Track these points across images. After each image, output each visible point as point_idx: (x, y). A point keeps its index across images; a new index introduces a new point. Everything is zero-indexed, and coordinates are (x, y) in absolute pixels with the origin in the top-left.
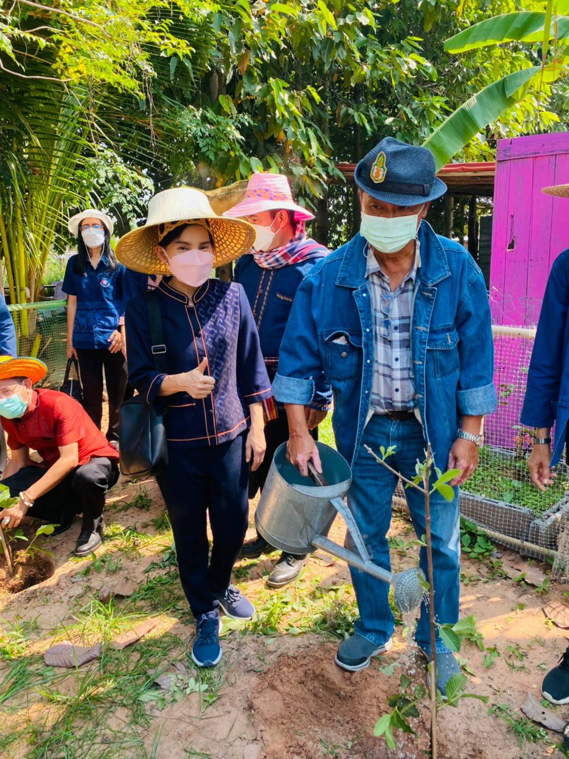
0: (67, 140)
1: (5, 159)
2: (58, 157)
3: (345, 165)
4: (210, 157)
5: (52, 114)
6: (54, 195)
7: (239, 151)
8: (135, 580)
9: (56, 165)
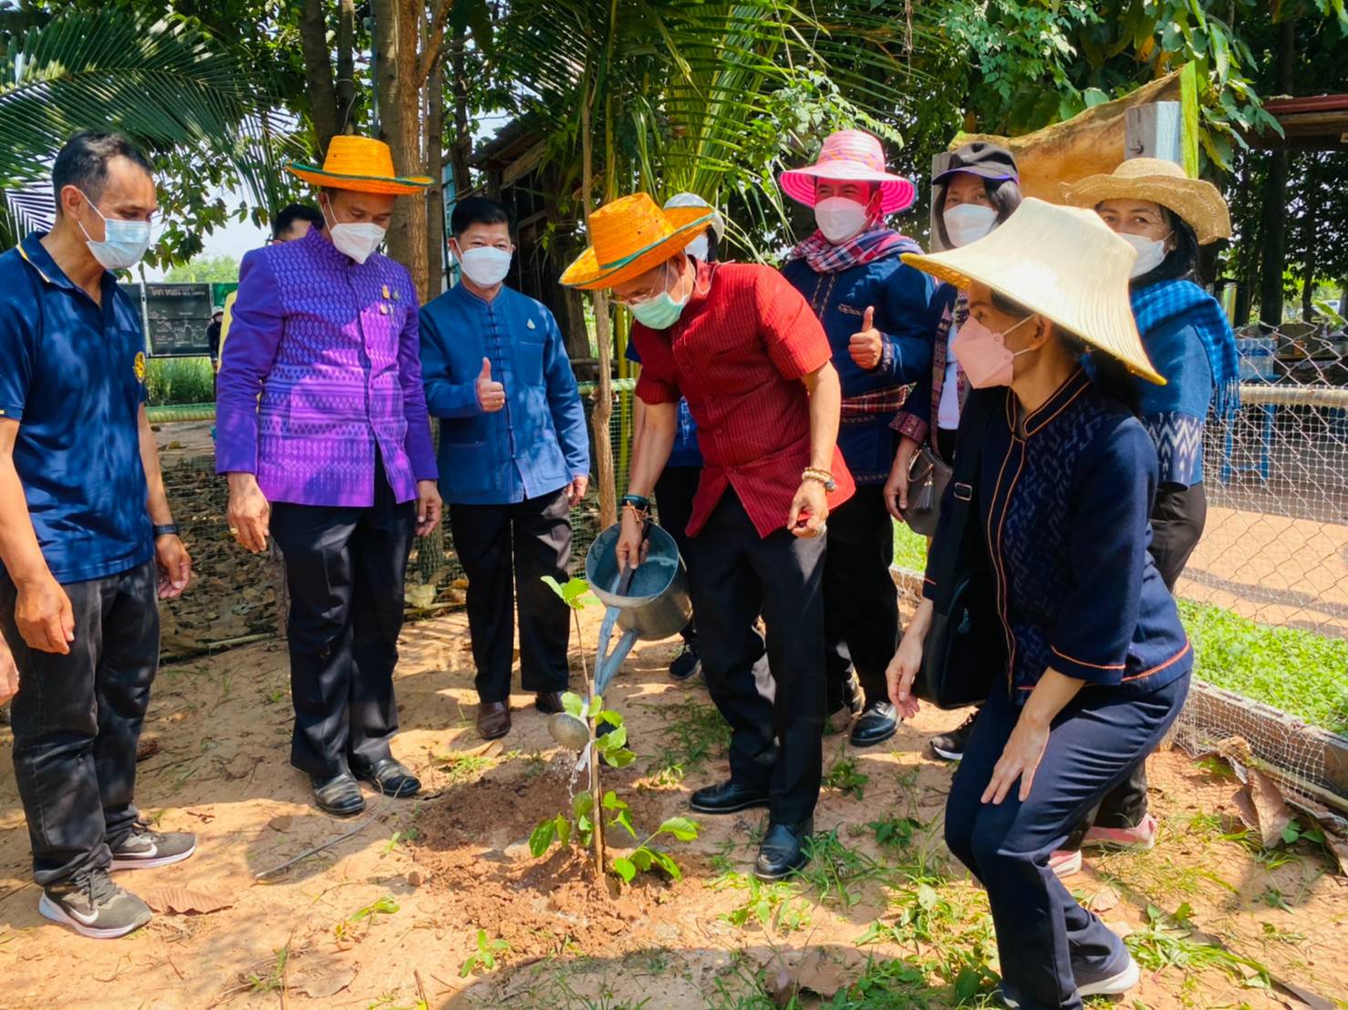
0: (738, 66)
1: (629, 110)
2: (719, 102)
3: (1283, 101)
4: (1001, 92)
5: (714, 20)
6: (706, 175)
7: (1061, 77)
8: (840, 959)
9: (713, 117)
